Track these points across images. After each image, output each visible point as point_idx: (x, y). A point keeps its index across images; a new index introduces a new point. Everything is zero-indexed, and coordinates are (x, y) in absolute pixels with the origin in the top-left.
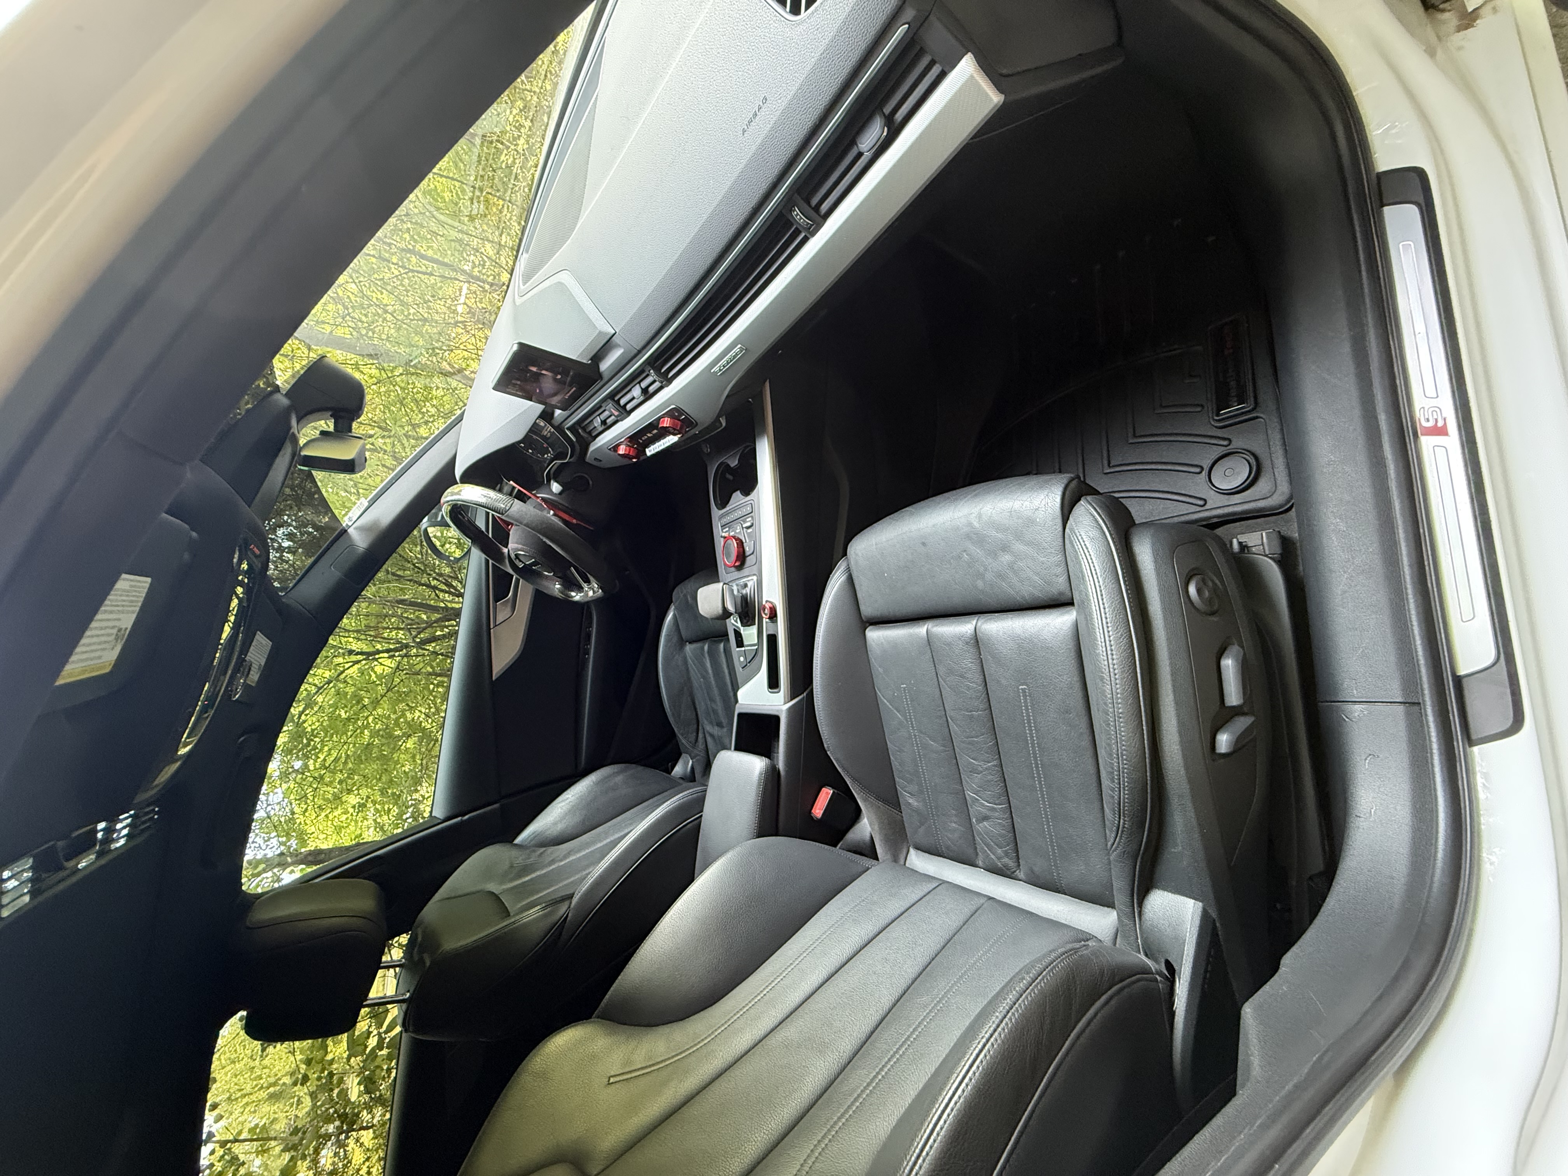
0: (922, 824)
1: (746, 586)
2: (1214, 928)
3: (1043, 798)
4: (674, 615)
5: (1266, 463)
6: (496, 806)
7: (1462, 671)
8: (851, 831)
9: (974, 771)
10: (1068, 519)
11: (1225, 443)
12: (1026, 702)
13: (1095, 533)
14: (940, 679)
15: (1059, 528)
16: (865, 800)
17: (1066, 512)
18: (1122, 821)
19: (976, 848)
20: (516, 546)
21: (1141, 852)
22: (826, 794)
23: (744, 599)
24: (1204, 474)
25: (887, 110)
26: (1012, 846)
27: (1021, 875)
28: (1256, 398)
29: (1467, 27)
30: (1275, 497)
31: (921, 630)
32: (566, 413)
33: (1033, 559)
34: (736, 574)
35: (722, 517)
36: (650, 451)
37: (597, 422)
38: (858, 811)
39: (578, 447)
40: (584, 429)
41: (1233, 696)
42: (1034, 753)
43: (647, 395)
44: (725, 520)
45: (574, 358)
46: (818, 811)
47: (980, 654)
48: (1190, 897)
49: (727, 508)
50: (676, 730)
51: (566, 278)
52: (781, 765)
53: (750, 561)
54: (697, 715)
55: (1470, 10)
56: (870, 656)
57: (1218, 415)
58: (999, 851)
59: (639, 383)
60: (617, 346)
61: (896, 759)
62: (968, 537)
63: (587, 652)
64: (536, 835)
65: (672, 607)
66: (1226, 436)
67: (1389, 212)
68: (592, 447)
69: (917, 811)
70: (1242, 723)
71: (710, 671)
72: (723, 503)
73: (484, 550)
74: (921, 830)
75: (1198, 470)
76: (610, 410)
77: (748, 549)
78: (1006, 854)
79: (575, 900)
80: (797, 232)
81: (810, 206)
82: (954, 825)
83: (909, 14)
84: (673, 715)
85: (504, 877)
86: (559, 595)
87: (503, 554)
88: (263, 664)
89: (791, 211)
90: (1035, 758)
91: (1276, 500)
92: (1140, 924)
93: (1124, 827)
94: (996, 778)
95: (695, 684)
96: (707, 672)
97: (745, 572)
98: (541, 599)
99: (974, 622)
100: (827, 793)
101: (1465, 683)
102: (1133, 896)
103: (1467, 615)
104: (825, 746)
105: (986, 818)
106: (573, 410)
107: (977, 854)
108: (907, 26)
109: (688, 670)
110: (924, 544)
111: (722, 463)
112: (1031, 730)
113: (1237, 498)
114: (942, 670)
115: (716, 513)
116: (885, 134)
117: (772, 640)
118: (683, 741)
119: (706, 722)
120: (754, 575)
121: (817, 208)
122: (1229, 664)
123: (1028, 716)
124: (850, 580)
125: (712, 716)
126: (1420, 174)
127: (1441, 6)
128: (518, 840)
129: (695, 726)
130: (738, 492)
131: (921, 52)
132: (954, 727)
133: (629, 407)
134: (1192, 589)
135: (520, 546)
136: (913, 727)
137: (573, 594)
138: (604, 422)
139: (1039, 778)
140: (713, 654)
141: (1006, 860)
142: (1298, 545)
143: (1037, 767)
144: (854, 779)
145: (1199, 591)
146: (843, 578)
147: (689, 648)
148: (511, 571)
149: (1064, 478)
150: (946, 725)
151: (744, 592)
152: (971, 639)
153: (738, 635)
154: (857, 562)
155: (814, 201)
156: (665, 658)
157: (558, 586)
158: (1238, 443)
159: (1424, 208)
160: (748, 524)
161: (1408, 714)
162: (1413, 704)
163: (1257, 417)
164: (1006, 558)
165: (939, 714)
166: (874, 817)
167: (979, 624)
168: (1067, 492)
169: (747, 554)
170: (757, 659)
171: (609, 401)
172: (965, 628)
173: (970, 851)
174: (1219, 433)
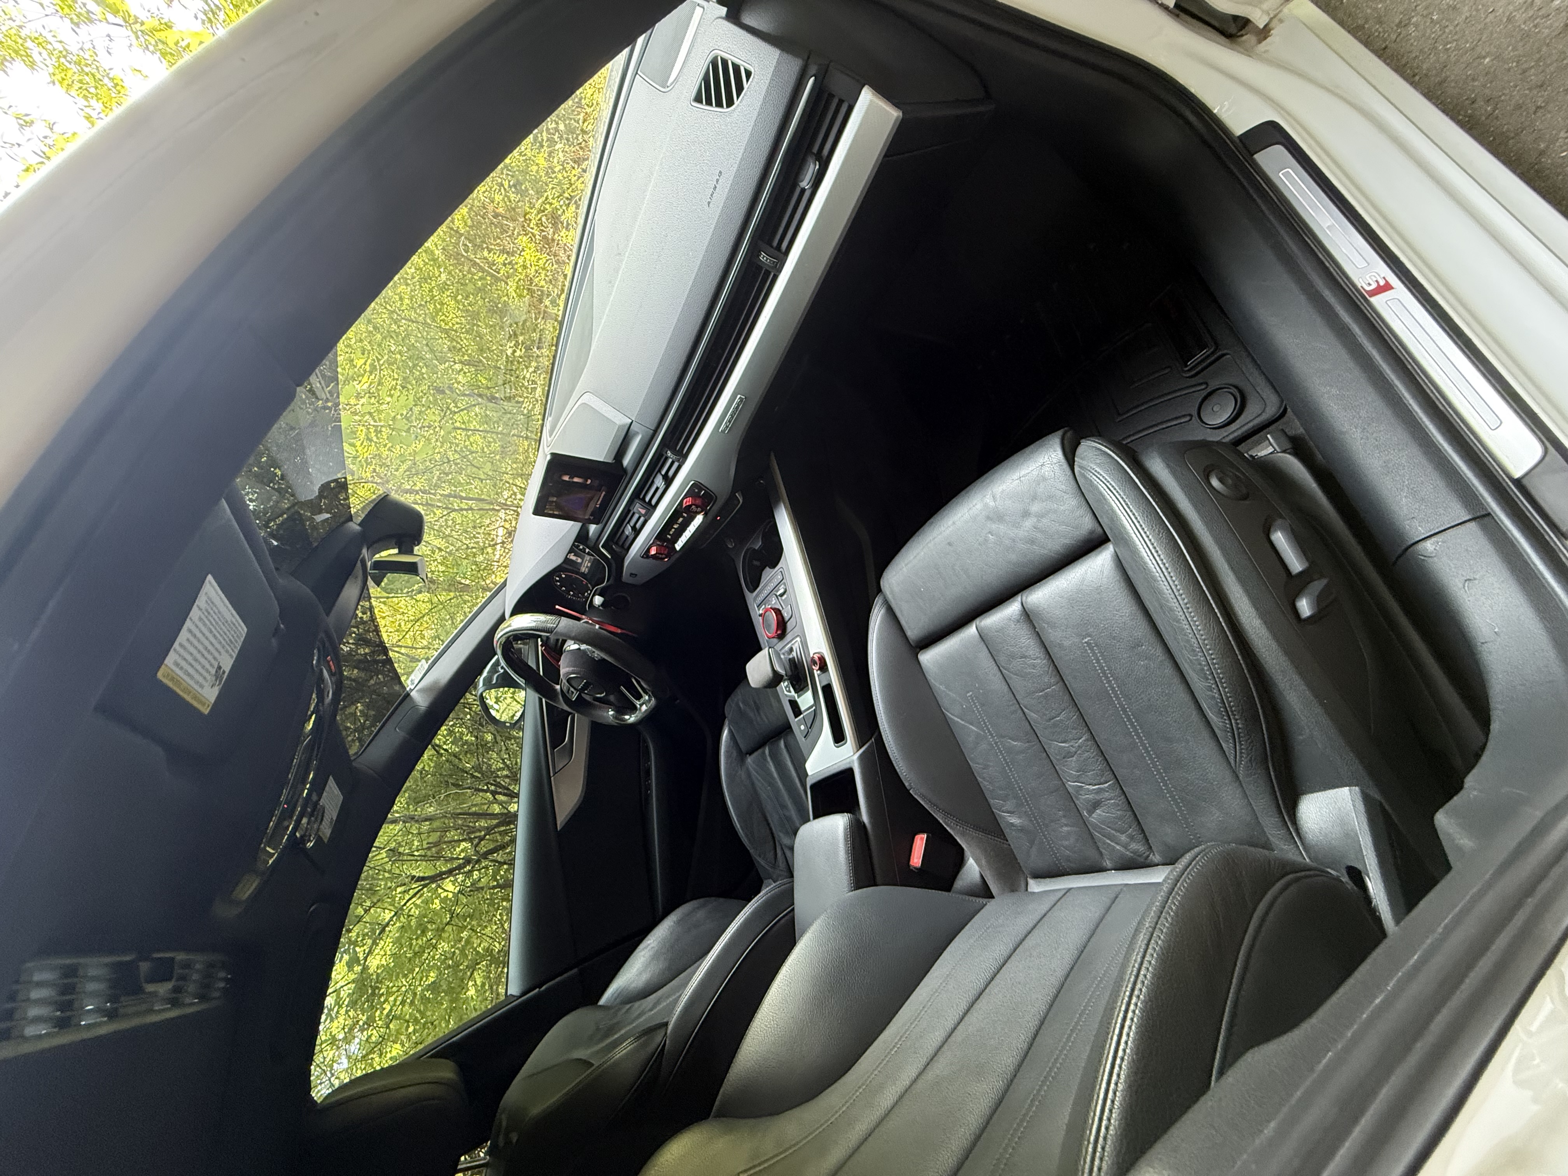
0: (1032, 843)
1: (791, 650)
2: (1384, 810)
3: (1148, 752)
4: (730, 731)
5: (1248, 389)
6: (575, 970)
7: (1517, 475)
8: (959, 876)
9: (1069, 755)
10: (1074, 461)
11: (1203, 387)
12: (1094, 654)
13: (1101, 459)
14: (1004, 671)
15: (1068, 472)
16: (963, 834)
17: (1070, 457)
18: (1233, 721)
19: (1098, 848)
20: (567, 669)
21: (1269, 754)
22: (920, 843)
23: (792, 661)
24: (1195, 418)
25: (815, 149)
26: (1134, 825)
27: (1156, 858)
28: (1213, 338)
29: (1265, 38)
30: (1267, 410)
31: (971, 631)
32: (600, 526)
33: (1055, 512)
34: (780, 645)
35: (755, 599)
36: (678, 546)
37: (628, 530)
38: (962, 850)
39: (614, 565)
40: (617, 544)
41: (1296, 564)
42: (1122, 706)
43: (669, 481)
44: (758, 601)
45: (602, 460)
46: (917, 860)
47: (1035, 628)
48: (1341, 787)
49: (760, 587)
50: (752, 851)
51: (586, 398)
52: (865, 818)
53: (789, 626)
54: (771, 829)
55: (1261, 27)
56: (929, 678)
57: (1186, 366)
58: (1123, 838)
59: (659, 471)
60: (637, 433)
61: (984, 778)
62: (988, 518)
63: (649, 787)
64: (619, 994)
65: (727, 722)
66: (1201, 381)
67: (1257, 157)
68: (627, 562)
69: (1022, 829)
70: (1318, 586)
71: (775, 775)
72: (754, 584)
73: (537, 689)
74: (1034, 850)
75: (1188, 418)
76: (639, 509)
77: (786, 615)
78: (1132, 838)
79: (670, 1027)
80: (767, 273)
81: (772, 247)
82: (1065, 829)
83: (813, 69)
84: (747, 835)
85: (591, 1040)
86: (613, 722)
87: (556, 690)
88: (335, 819)
89: (759, 255)
90: (1124, 710)
91: (1271, 411)
92: (1303, 844)
93: (1238, 729)
94: (1092, 753)
95: (763, 796)
96: (773, 778)
97: (788, 637)
98: (598, 730)
99: (1019, 599)
100: (922, 839)
101: (1525, 482)
102: (1281, 813)
103: (1494, 423)
104: (906, 784)
105: (1096, 805)
106: (604, 522)
107: (1101, 854)
108: (813, 78)
109: (753, 784)
110: (950, 544)
111: (748, 550)
112: (1109, 682)
113: (1233, 427)
114: (1002, 659)
115: (750, 597)
116: (817, 167)
117: (828, 690)
118: (762, 863)
119: (781, 835)
120: (798, 636)
121: (779, 247)
122: (1280, 538)
123: (1102, 668)
124: (890, 611)
125: (787, 826)
126: (1272, 126)
127: (1239, 34)
128: (602, 1002)
129: (772, 843)
130: (767, 568)
131: (831, 96)
132: (1032, 715)
133: (654, 502)
134: (1215, 482)
135: (571, 669)
136: (991, 735)
137: (627, 717)
138: (634, 528)
139: (1136, 730)
140: (775, 757)
141: (1134, 846)
142: (1307, 437)
143: (1129, 720)
144: (947, 813)
145: (1221, 480)
146: (883, 611)
147: (749, 760)
148: (566, 708)
149: (1060, 433)
150: (1024, 718)
151: (791, 656)
152: (1021, 615)
153: (794, 704)
154: (892, 592)
155: (775, 244)
156: (728, 776)
157: (611, 713)
158: (1214, 384)
159: (1286, 143)
160: (782, 591)
161: (1484, 528)
162: (1483, 517)
163: (1223, 355)
164: (1028, 523)
165: (1013, 708)
166: (978, 852)
167: (1024, 598)
168: (1066, 442)
169: (786, 619)
170: (818, 716)
171: (637, 501)
172: (1013, 608)
173: (1091, 853)
174: (1193, 381)
